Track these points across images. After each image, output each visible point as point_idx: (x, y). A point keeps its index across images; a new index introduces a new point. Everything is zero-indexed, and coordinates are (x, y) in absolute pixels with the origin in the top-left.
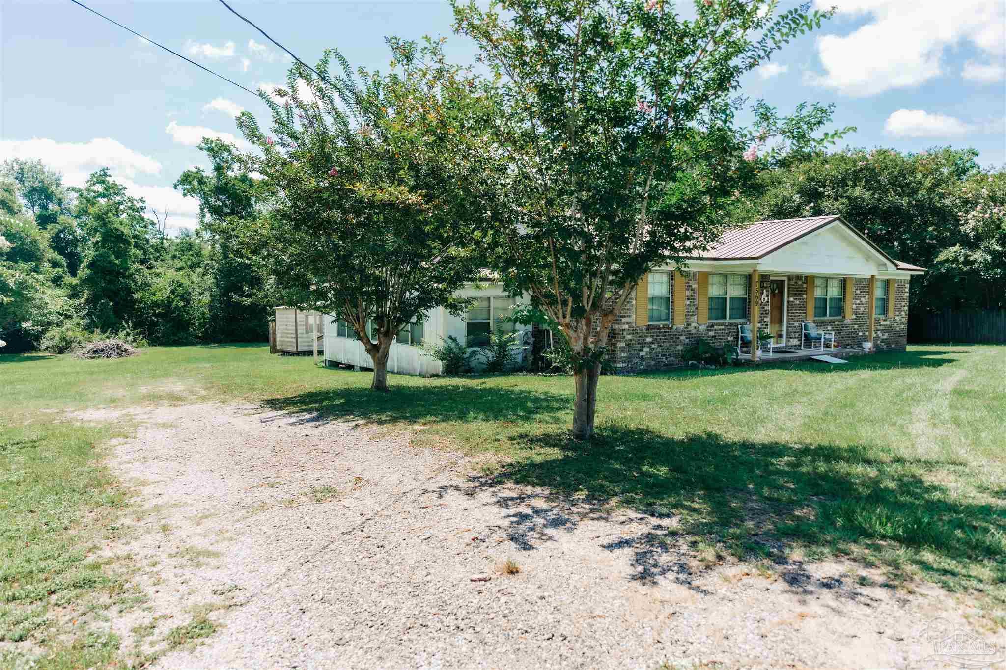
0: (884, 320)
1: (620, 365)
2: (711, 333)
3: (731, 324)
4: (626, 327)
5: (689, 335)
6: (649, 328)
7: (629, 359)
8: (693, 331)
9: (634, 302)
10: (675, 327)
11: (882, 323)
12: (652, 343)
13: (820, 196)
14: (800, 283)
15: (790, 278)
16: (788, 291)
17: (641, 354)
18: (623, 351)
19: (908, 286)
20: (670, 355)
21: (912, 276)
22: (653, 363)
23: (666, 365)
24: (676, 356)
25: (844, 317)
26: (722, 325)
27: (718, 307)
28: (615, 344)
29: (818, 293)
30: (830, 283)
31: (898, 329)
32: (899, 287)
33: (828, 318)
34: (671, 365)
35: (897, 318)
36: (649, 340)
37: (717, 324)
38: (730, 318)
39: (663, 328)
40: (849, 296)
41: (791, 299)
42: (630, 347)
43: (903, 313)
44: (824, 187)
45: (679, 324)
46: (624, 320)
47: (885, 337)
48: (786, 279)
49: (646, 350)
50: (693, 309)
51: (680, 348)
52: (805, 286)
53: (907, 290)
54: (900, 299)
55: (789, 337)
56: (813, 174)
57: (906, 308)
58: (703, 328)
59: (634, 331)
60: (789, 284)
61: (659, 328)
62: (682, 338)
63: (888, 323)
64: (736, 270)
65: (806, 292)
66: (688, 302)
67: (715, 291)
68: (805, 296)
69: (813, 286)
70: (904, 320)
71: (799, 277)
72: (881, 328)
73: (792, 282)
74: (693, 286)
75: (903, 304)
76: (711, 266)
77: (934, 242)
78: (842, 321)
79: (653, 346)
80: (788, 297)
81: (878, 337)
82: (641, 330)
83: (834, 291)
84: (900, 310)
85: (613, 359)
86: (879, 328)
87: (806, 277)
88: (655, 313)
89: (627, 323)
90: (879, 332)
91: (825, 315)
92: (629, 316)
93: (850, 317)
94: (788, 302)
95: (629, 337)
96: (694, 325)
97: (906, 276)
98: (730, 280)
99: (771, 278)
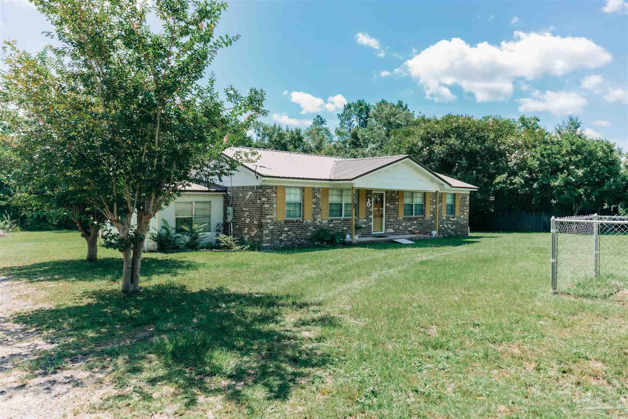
0: (453, 218)
1: (265, 245)
2: (331, 225)
3: (345, 220)
4: (270, 221)
5: (315, 226)
6: (286, 222)
7: (272, 241)
8: (319, 224)
9: (275, 206)
10: (305, 221)
11: (451, 219)
12: (289, 231)
13: (433, 143)
14: (393, 195)
15: (387, 192)
16: (386, 200)
17: (280, 238)
18: (267, 236)
19: (468, 197)
20: (302, 239)
21: (471, 192)
22: (289, 243)
23: (298, 245)
24: (306, 239)
25: (425, 216)
26: (339, 220)
27: (336, 209)
28: (262, 232)
29: (407, 201)
30: (415, 195)
31: (462, 223)
32: (462, 198)
33: (414, 216)
34: (302, 244)
35: (461, 216)
36: (286, 229)
37: (335, 220)
38: (345, 216)
39: (296, 221)
40: (428, 203)
41: (388, 205)
42: (272, 234)
43: (465, 213)
44: (435, 137)
45: (308, 220)
46: (267, 217)
47: (453, 228)
48: (384, 193)
49: (284, 235)
50: (319, 210)
51: (309, 234)
52: (397, 196)
53: (468, 200)
54: (462, 205)
55: (387, 228)
56: (429, 130)
57: (468, 211)
58: (325, 222)
59: (275, 224)
60: (386, 196)
61: (293, 222)
62: (310, 228)
63: (455, 219)
64: (347, 187)
65: (398, 200)
66: (315, 206)
67: (334, 199)
68: (397, 203)
69: (403, 197)
70: (466, 217)
71: (393, 192)
72: (451, 222)
73: (388, 195)
74: (318, 196)
75: (465, 208)
76: (330, 184)
77: (494, 171)
78: (424, 218)
79: (289, 233)
80: (386, 203)
81: (449, 228)
82: (280, 223)
83: (418, 200)
84: (463, 212)
85: (261, 241)
86: (449, 222)
87: (398, 192)
88: (292, 213)
89: (270, 219)
90: (449, 225)
91: (412, 214)
92: (272, 214)
93: (428, 216)
94: (386, 206)
95: (272, 227)
96: (318, 220)
97: (468, 192)
98: (345, 192)
99: (373, 192)
